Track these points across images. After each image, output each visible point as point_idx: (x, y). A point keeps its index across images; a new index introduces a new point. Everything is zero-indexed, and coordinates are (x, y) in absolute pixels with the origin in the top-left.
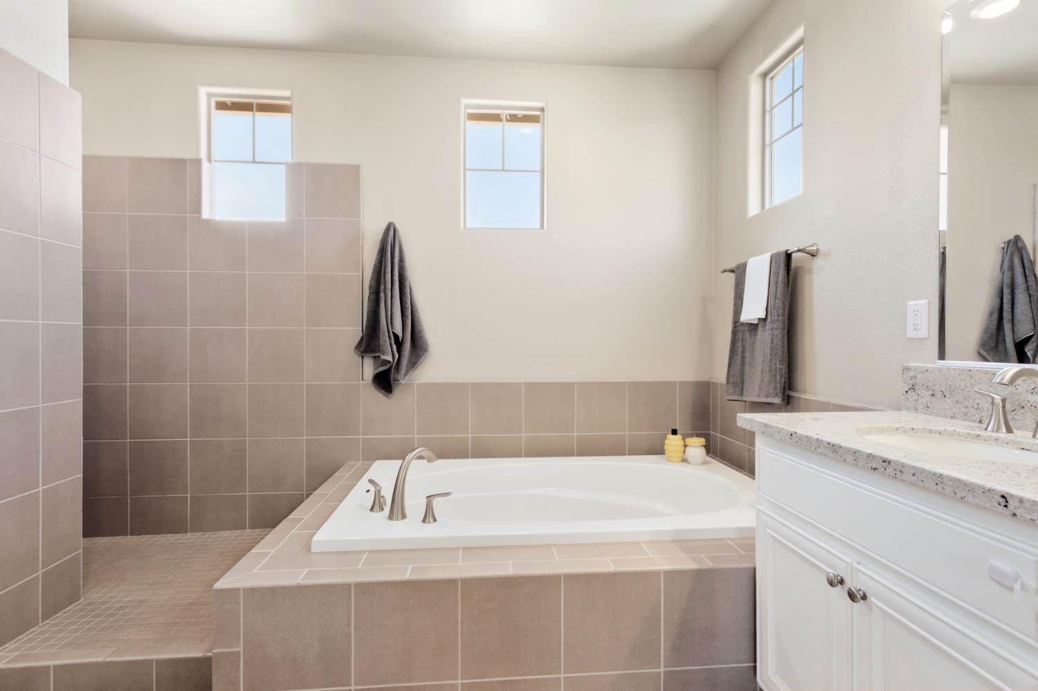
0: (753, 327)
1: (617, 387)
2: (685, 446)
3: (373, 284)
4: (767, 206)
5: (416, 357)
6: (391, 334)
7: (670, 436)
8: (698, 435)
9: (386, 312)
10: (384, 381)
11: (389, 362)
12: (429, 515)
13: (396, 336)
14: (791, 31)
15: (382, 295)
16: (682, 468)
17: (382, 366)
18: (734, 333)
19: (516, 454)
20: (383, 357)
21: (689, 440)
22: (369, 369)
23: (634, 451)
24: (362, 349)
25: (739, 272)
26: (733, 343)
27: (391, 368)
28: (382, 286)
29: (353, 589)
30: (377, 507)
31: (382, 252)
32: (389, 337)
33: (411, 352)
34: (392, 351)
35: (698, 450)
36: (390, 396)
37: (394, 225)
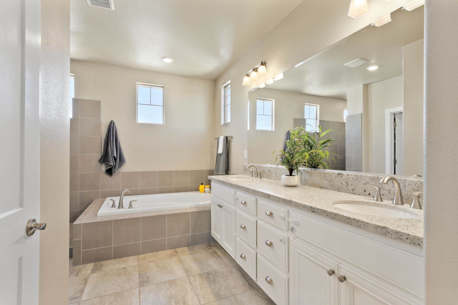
0: (221, 155)
1: (186, 172)
2: (205, 188)
3: (106, 140)
4: (226, 123)
5: (121, 163)
6: (113, 157)
7: (201, 185)
8: (208, 185)
9: (111, 149)
10: (110, 172)
11: (112, 165)
12: (130, 206)
13: (114, 157)
14: (227, 81)
15: (109, 144)
16: (204, 194)
17: (109, 167)
18: (217, 156)
19: (155, 193)
20: (110, 164)
21: (205, 186)
22: (104, 168)
23: (191, 191)
24: (102, 161)
25: (218, 139)
26: (217, 159)
27: (112, 167)
28: (109, 141)
29: (113, 222)
30: (114, 206)
31: (109, 130)
32: (112, 157)
33: (119, 162)
34: (113, 162)
35: (208, 189)
36: (112, 176)
37: (113, 121)
